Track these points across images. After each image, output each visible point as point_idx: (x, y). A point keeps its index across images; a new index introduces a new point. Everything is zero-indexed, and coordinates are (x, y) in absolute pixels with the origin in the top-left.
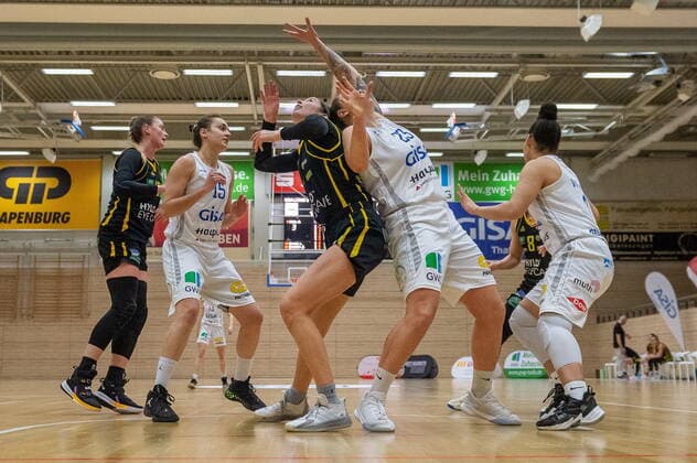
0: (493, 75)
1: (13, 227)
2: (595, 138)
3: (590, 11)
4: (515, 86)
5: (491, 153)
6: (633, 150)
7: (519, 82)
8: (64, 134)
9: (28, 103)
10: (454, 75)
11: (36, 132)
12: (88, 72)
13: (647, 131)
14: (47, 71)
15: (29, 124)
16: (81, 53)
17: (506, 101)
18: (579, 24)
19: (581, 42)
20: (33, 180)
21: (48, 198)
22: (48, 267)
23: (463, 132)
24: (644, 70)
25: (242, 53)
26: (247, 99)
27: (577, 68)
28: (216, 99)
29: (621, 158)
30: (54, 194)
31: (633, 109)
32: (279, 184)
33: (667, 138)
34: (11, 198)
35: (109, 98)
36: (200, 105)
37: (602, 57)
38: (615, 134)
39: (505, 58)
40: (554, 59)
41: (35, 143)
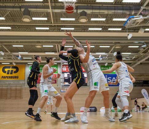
0: (109, 47)
1: (6, 79)
2: (131, 60)
3: (130, 33)
5: (108, 63)
6: (139, 63)
7: (114, 48)
8: (17, 59)
9: (10, 53)
10: (100, 47)
11: (11, 59)
12: (22, 46)
13: (142, 59)
14: (14, 46)
15: (10, 57)
16: (21, 42)
17: (112, 52)
18: (127, 36)
19: (128, 40)
20: (10, 69)
21: (14, 73)
22: (14, 88)
23: (102, 59)
24: (141, 46)
25: (55, 42)
26: (56, 52)
27: (127, 45)
28: (50, 52)
29: (136, 64)
30: (15, 72)
31: (139, 54)
32: (63, 70)
33: (146, 60)
34: (6, 73)
35: (27, 52)
36: (46, 53)
37: (132, 43)
38: (135, 59)
39: (112, 43)
40: (122, 43)
41: (11, 61)
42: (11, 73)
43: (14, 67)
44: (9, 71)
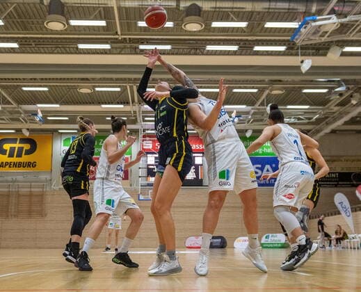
0: (255, 91)
1: (7, 169)
2: (308, 124)
3: (306, 57)
4: (267, 96)
5: (254, 131)
6: (328, 130)
7: (269, 94)
8: (33, 121)
9: (15, 105)
10: (235, 90)
11: (19, 120)
12: (46, 89)
13: (335, 120)
14: (25, 89)
15: (15, 116)
16: (42, 79)
17: (262, 104)
18: (299, 64)
19: (301, 74)
20: (17, 145)
21: (25, 154)
22: (24, 190)
23: (240, 120)
24: (333, 88)
25: (125, 79)
26: (128, 103)
27: (299, 87)
28: (112, 103)
29: (322, 134)
30: (28, 152)
31: (328, 108)
32: (144, 147)
33: (346, 123)
34: (6, 154)
35: (57, 103)
36: (103, 106)
37: (312, 81)
38: (318, 121)
39: (262, 82)
40: (287, 83)
41: (18, 126)
42: (19, 155)
43: (24, 140)
44: (12, 149)
